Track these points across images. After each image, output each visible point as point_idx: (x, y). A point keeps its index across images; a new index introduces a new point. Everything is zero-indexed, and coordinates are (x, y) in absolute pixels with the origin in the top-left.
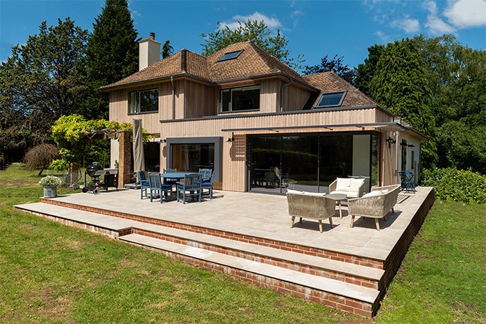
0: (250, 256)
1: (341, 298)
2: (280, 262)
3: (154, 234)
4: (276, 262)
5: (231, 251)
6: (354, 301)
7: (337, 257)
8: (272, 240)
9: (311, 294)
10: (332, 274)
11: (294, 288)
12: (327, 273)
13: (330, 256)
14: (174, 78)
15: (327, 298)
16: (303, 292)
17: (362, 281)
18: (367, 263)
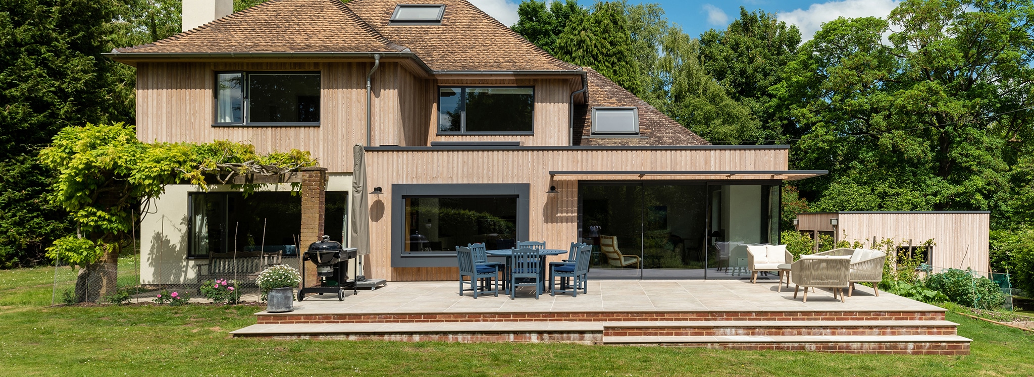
0: (816, 330)
1: (944, 344)
2: (855, 331)
3: (650, 331)
4: (851, 331)
5: (790, 330)
6: (955, 344)
7: (901, 316)
8: (824, 312)
9: (914, 349)
10: (914, 330)
11: (896, 347)
12: (909, 330)
13: (894, 317)
14: (381, 58)
15: (930, 348)
16: (906, 349)
17: (943, 330)
18: (930, 316)
